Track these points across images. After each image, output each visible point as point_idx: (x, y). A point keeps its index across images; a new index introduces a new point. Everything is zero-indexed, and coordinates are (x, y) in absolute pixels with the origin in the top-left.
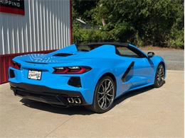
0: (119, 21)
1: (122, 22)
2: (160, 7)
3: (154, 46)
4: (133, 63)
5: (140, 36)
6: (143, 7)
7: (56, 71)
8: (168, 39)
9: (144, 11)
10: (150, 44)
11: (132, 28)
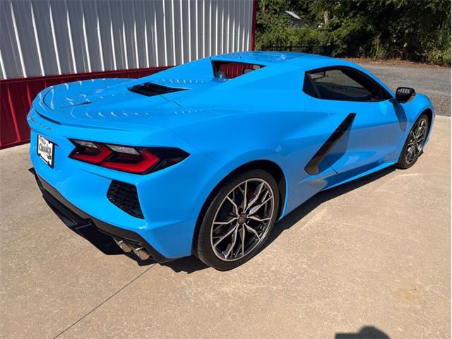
0: (351, 14)
1: (355, 15)
4: (351, 118)
5: (383, 42)
7: (82, 152)
11: (370, 27)
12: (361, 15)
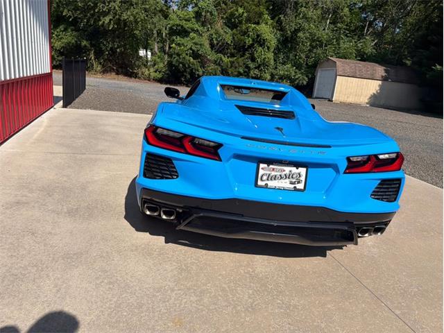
0: (62, 27)
1: (65, 30)
2: (132, 18)
3: (117, 74)
5: (97, 57)
6: (105, 14)
8: (139, 67)
9: (107, 19)
10: (111, 70)
11: (84, 43)
12: (72, 30)
